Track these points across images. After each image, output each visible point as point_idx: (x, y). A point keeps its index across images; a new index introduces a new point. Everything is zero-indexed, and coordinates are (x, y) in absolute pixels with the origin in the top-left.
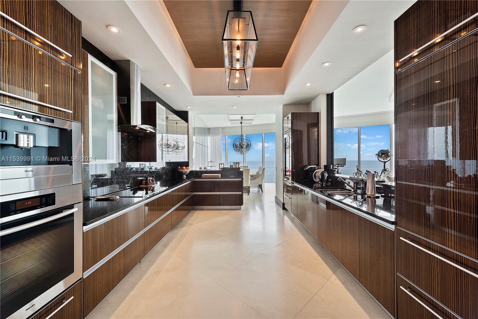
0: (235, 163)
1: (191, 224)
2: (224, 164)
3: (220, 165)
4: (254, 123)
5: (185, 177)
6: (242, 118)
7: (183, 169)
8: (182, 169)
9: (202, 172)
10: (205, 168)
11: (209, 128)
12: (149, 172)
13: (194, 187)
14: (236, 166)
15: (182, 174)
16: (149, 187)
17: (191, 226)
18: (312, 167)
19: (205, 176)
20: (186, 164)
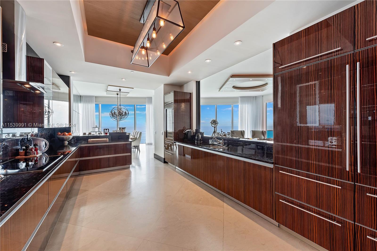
0: (121, 128)
1: (86, 191)
2: (108, 129)
3: (105, 130)
4: (129, 95)
5: (66, 143)
6: (120, 90)
7: (66, 135)
8: (63, 135)
9: (88, 137)
10: (90, 133)
11: (81, 96)
12: (26, 140)
13: (81, 152)
14: (122, 131)
15: (63, 140)
16: (31, 157)
17: (86, 192)
18: (189, 131)
19: (92, 141)
20: (68, 130)
